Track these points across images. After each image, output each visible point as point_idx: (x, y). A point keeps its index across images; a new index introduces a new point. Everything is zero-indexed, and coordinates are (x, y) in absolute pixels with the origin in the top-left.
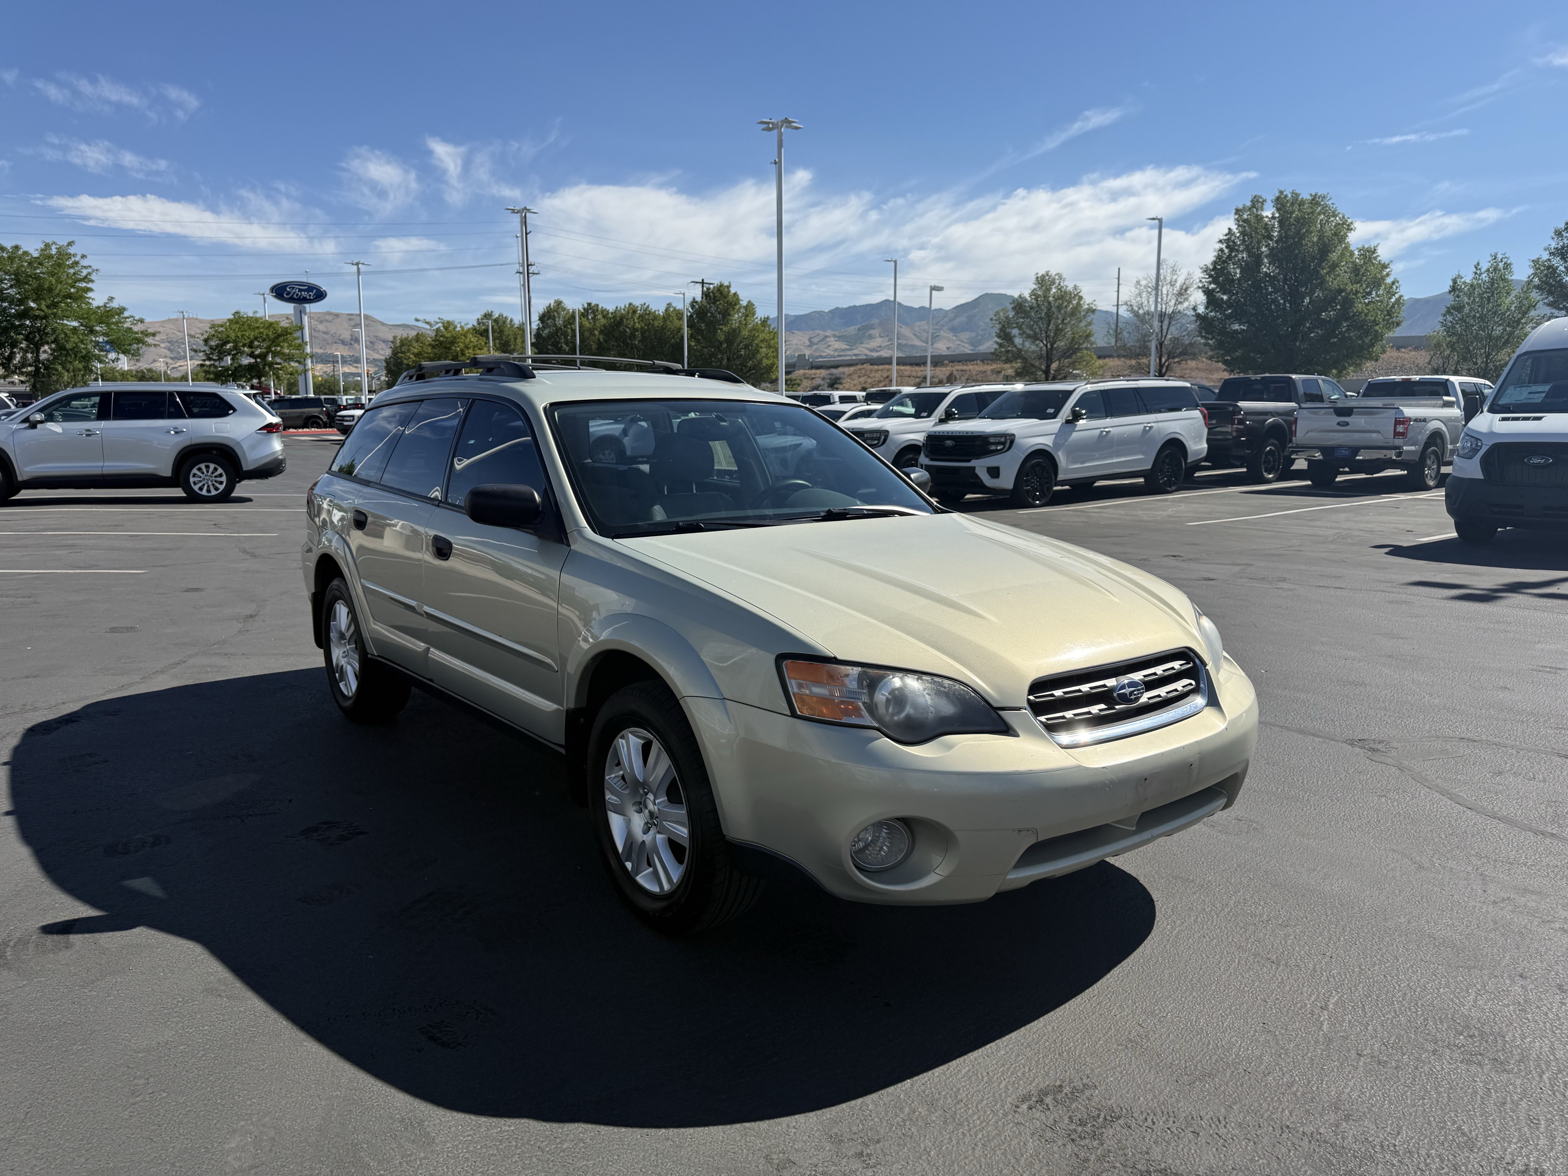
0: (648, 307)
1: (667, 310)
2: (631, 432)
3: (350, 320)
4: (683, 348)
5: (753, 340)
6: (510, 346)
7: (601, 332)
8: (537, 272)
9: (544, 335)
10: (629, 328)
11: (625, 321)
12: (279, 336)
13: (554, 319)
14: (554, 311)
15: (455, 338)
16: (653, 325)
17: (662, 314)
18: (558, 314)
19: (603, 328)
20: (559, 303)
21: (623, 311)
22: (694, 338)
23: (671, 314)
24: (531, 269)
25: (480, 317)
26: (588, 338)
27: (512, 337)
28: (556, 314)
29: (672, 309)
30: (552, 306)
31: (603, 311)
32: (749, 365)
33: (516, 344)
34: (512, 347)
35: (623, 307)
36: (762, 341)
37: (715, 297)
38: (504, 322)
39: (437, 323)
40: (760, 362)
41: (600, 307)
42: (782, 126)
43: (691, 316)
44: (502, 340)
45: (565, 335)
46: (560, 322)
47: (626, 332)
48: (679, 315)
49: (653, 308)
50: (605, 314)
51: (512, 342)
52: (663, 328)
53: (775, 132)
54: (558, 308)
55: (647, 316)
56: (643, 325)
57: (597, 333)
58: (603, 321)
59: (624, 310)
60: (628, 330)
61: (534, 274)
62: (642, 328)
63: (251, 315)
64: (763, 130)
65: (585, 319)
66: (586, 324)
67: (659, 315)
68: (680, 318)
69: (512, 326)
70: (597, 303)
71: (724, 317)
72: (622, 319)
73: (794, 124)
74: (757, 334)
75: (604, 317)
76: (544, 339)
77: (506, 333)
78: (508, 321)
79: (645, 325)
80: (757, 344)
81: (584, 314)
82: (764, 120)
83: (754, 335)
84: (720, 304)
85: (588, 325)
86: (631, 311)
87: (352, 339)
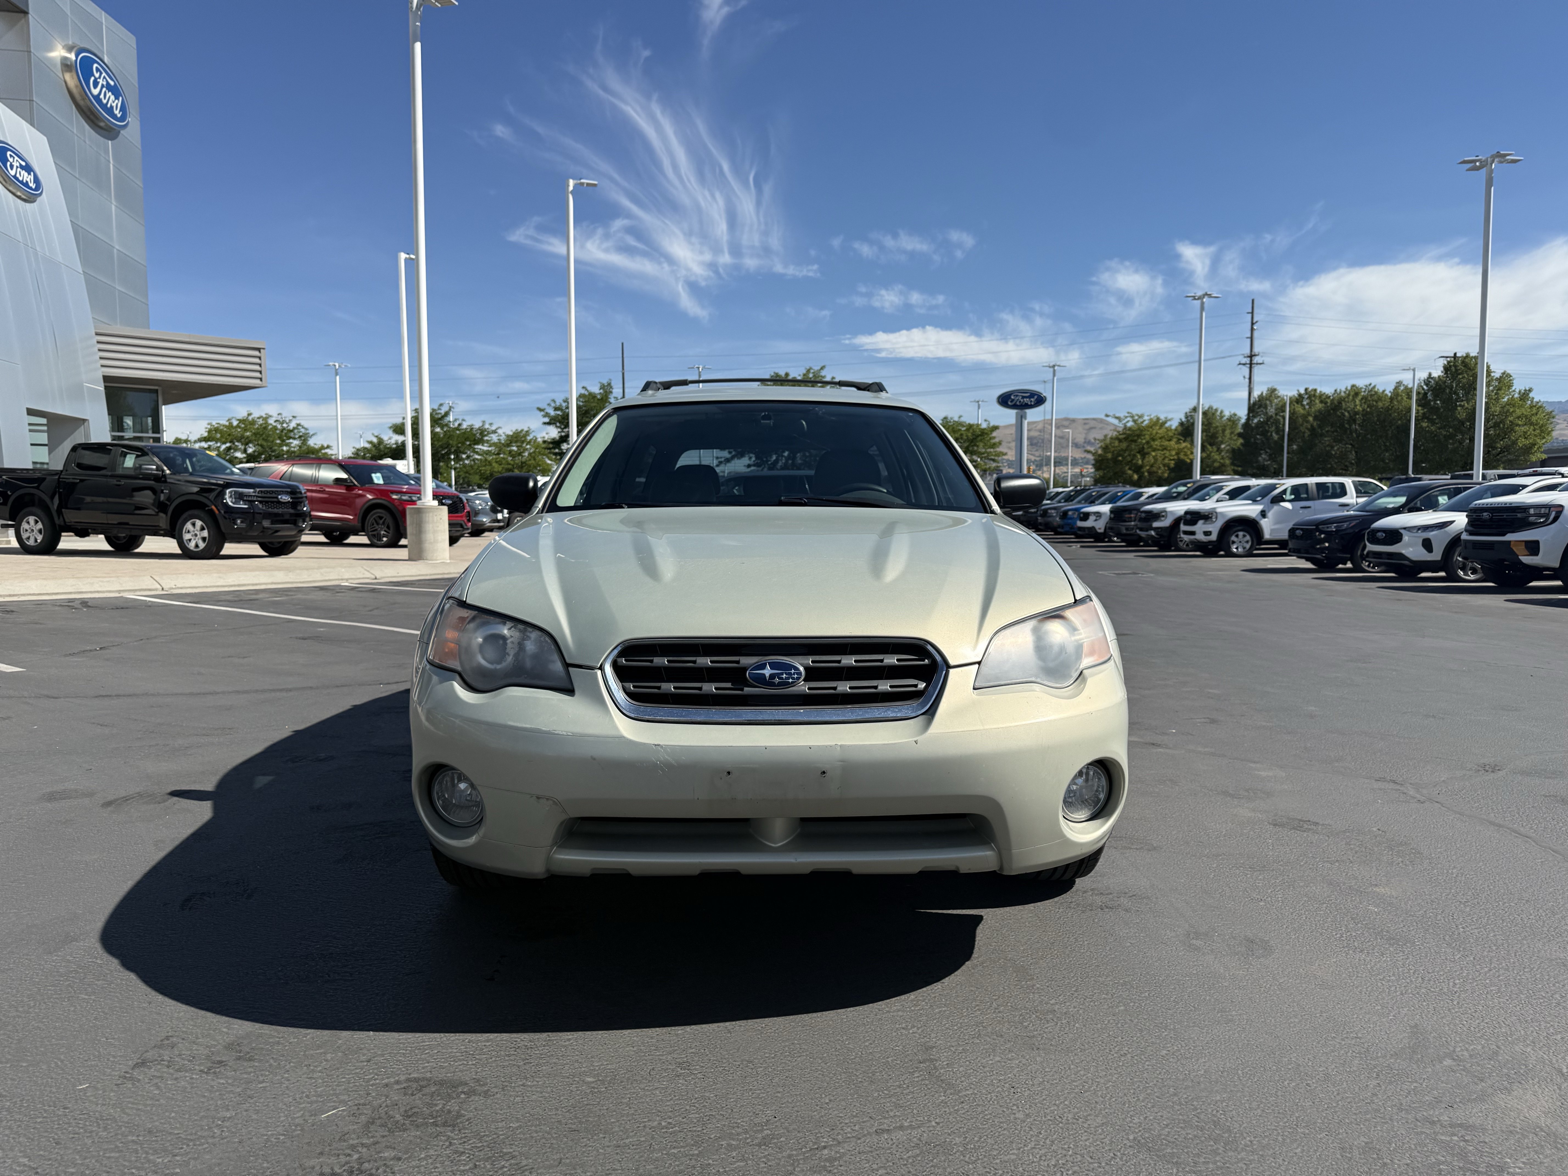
0: (1374, 387)
1: (1396, 388)
2: (1270, 514)
3: (1085, 424)
4: (1409, 429)
5: (1507, 417)
6: (1218, 438)
7: (1316, 418)
8: (1261, 362)
9: (1253, 425)
10: (1348, 412)
11: (1343, 404)
12: (978, 436)
13: (1266, 407)
14: (1267, 399)
15: (1142, 431)
16: (1377, 407)
17: (1389, 394)
18: (1271, 402)
19: (1317, 414)
20: (1273, 391)
21: (1343, 394)
22: (1427, 418)
23: (1401, 393)
24: (1256, 360)
25: (1188, 410)
26: (1302, 425)
27: (1220, 428)
28: (1268, 402)
29: (1402, 388)
30: (1264, 394)
31: (1321, 395)
32: (1499, 445)
33: (1224, 435)
34: (1220, 439)
35: (1343, 389)
36: (1518, 418)
37: (1456, 370)
38: (1213, 414)
39: (1126, 417)
40: (1515, 443)
41: (1318, 392)
42: (1493, 161)
43: (1426, 394)
44: (1210, 432)
45: (1277, 422)
46: (1271, 411)
47: (1344, 416)
48: (1408, 392)
49: (1380, 389)
50: (1323, 398)
51: (1220, 435)
52: (1388, 409)
53: (1484, 171)
54: (1271, 396)
55: (1372, 397)
56: (1366, 406)
57: (1311, 419)
58: (1319, 406)
59: (1345, 392)
60: (1346, 414)
61: (1257, 364)
62: (1364, 410)
63: (956, 419)
64: (1469, 170)
65: (1299, 406)
66: (1299, 409)
67: (1386, 395)
68: (1409, 397)
69: (1222, 417)
70: (1315, 387)
71: (1467, 393)
72: (1340, 403)
73: (1508, 157)
74: (1511, 410)
75: (1321, 402)
76: (1252, 429)
77: (1214, 425)
78: (1218, 413)
79: (1368, 407)
80: (1511, 421)
81: (1299, 399)
82: (1466, 159)
83: (1508, 411)
84: (1463, 377)
85: (1302, 411)
86: (1352, 393)
87: (1085, 442)
